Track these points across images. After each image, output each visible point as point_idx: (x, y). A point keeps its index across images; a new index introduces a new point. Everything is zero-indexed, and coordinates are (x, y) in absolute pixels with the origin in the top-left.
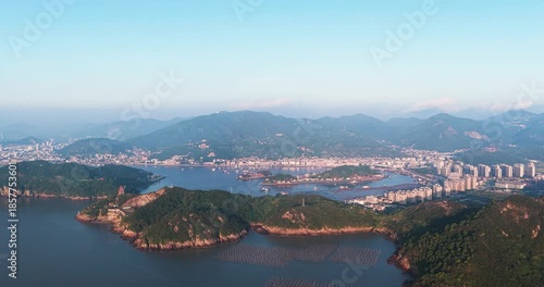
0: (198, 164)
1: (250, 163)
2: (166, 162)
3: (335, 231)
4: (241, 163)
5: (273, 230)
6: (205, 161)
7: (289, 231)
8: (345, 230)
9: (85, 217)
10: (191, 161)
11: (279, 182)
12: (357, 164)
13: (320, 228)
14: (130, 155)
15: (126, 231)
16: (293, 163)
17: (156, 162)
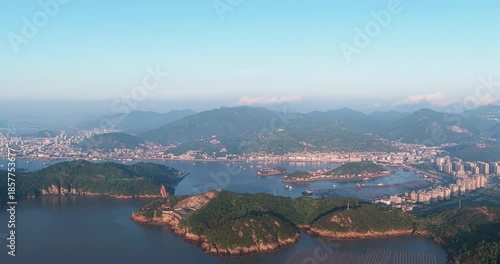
0: (212, 160)
1: (260, 158)
2: (181, 157)
3: (380, 233)
4: (251, 158)
5: (324, 233)
6: (218, 156)
7: (340, 235)
8: (390, 233)
9: (141, 218)
10: (205, 156)
11: (298, 179)
12: (359, 160)
13: (367, 232)
14: (145, 149)
15: (188, 234)
16: (299, 158)
17: (173, 157)
